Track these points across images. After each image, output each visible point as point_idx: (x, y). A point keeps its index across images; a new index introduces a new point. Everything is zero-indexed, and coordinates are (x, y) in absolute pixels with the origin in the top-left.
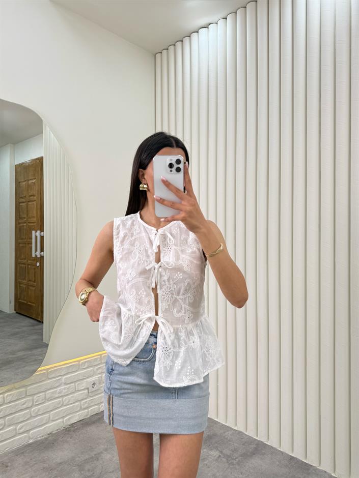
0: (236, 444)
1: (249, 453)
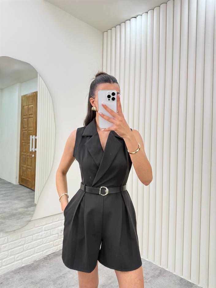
1: (156, 276)
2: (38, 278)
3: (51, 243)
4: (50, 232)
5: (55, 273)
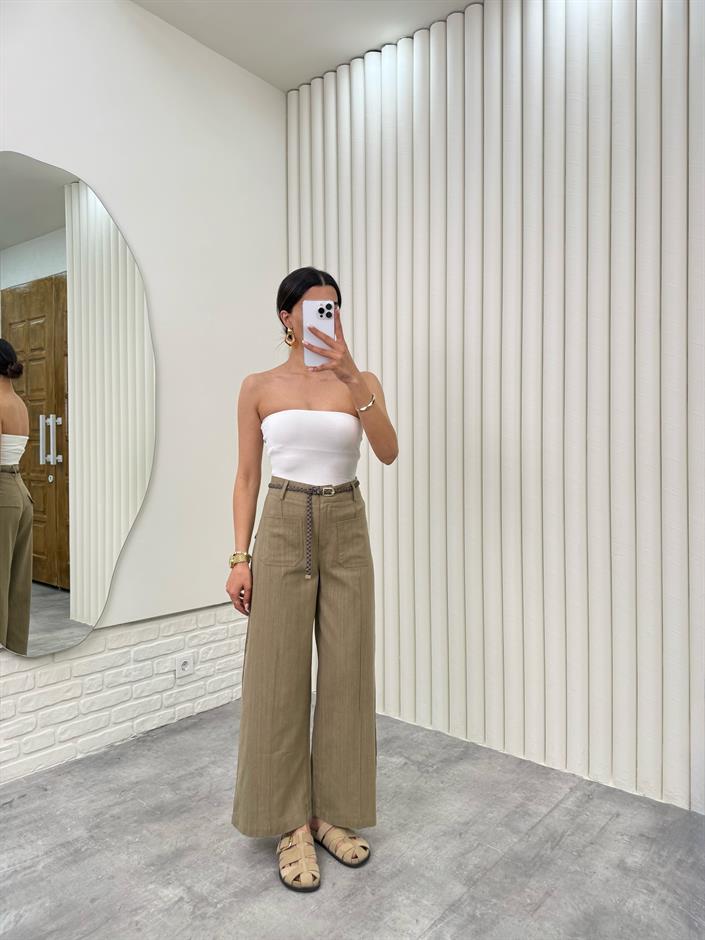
0: (430, 748)
1: (453, 759)
2: (126, 780)
3: (156, 697)
4: (152, 665)
5: (173, 769)
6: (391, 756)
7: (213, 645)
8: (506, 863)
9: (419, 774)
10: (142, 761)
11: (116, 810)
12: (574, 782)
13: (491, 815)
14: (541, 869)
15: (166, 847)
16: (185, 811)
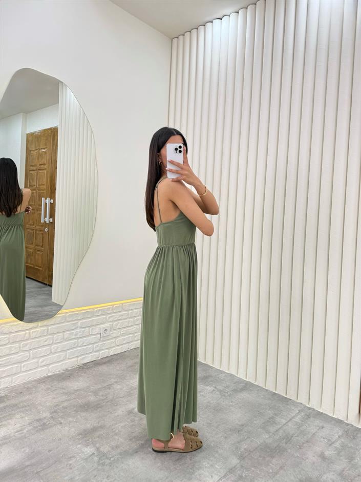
0: (228, 383)
1: (239, 389)
2: (72, 388)
3: (90, 346)
4: (89, 330)
5: (96, 384)
6: (207, 386)
7: (120, 322)
8: (261, 449)
9: (220, 396)
10: (81, 379)
11: (65, 404)
12: (301, 407)
13: (255, 422)
14: (279, 454)
15: (88, 425)
16: (100, 407)
